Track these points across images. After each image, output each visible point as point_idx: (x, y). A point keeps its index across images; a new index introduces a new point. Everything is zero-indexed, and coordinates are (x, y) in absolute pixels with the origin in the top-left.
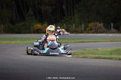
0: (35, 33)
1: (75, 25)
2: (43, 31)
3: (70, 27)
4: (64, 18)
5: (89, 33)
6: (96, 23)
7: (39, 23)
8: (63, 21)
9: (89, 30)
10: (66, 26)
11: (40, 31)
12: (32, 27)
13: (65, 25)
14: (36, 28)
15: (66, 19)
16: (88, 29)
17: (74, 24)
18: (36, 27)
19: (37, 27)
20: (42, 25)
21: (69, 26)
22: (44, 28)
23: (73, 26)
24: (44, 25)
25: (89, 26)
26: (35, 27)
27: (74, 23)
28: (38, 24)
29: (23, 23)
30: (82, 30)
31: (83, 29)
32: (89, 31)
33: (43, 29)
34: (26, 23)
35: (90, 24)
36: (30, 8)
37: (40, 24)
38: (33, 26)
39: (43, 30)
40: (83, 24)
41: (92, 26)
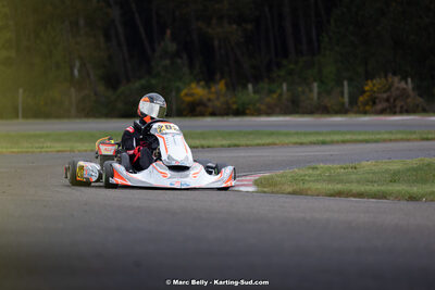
0: (185, 116)
1: (319, 87)
2: (210, 110)
3: (303, 92)
4: (285, 62)
5: (365, 113)
6: (390, 80)
7: (198, 82)
8: (282, 73)
9: (366, 104)
10: (288, 90)
11: (198, 109)
12: (174, 94)
13: (285, 86)
14: (188, 99)
15: (292, 66)
16: (361, 99)
17: (315, 85)
18: (186, 95)
19: (192, 95)
20: (210, 88)
21: (300, 89)
22: (212, 97)
23: (311, 91)
24: (213, 89)
25: (367, 88)
26: (183, 93)
27: (315, 80)
28: (193, 85)
29: (143, 82)
30: (343, 104)
31: (346, 99)
32: (367, 108)
33: (209, 100)
34: (154, 82)
35: (369, 82)
36: (169, 32)
37: (202, 83)
38: (178, 90)
39: (210, 104)
40: (346, 83)
41: (375, 89)
